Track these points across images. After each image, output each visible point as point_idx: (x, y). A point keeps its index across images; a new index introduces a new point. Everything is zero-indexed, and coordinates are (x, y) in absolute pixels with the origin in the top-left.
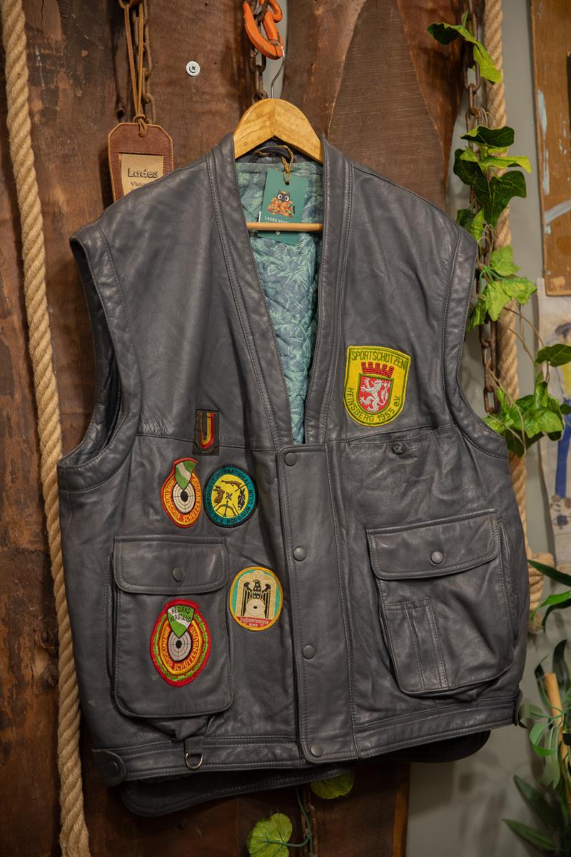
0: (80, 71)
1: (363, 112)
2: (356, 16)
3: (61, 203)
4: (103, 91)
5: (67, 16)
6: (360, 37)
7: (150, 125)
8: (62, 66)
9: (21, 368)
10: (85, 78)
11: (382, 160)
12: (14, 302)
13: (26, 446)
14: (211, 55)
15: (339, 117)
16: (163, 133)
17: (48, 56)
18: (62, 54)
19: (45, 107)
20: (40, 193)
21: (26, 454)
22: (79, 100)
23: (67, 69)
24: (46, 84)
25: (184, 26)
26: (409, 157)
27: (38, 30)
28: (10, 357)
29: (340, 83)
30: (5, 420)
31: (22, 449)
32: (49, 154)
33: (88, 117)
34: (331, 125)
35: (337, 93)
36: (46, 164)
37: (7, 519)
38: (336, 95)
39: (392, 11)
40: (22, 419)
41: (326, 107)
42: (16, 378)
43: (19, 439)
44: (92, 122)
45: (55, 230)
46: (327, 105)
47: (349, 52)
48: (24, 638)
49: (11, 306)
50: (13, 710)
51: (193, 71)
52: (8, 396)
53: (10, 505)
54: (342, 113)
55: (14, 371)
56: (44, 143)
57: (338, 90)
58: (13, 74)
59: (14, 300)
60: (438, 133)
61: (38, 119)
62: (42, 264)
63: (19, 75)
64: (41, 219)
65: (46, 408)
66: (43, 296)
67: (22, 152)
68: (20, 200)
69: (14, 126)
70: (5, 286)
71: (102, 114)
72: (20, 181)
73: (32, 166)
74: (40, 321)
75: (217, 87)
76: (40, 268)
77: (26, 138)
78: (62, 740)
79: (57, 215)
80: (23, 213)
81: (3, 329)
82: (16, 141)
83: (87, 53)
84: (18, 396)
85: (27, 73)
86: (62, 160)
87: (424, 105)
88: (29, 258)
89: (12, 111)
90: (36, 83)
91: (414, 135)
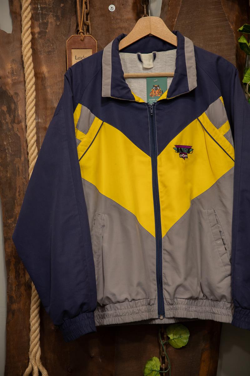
0: (59, 13)
1: (191, 23)
3: (45, 72)
4: (70, 22)
7: (86, 35)
8: (51, 11)
9: (25, 146)
10: (62, 16)
12: (23, 117)
13: (25, 180)
14: (121, 1)
15: (178, 25)
16: (92, 38)
17: (45, 8)
18: (51, 6)
19: (41, 31)
20: (34, 68)
21: (25, 184)
22: (58, 27)
23: (53, 13)
24: (42, 20)
26: (216, 43)
28: (20, 141)
29: (179, 9)
30: (17, 168)
31: (23, 182)
32: (41, 51)
33: (62, 34)
36: (40, 56)
37: (16, 212)
38: (177, 15)
40: (24, 168)
41: (173, 21)
42: (22, 150)
43: (22, 177)
44: (63, 36)
45: (42, 85)
46: (173, 20)
48: (21, 265)
49: (22, 119)
50: (16, 296)
51: (112, 9)
52: (19, 158)
53: (18, 206)
54: (180, 23)
55: (22, 147)
56: (39, 46)
57: (179, 12)
58: (23, 17)
59: (23, 115)
60: (233, 30)
61: (36, 36)
62: (33, 100)
63: (26, 17)
64: (34, 80)
65: (31, 163)
66: (33, 114)
67: (26, 51)
68: (25, 72)
69: (23, 39)
70: (19, 110)
71: (69, 32)
72: (25, 64)
73: (30, 56)
74: (31, 125)
75: (124, 16)
76: (32, 102)
77: (28, 44)
78: (31, 311)
79: (43, 78)
80: (26, 78)
81: (18, 129)
82: (23, 46)
83: (63, 5)
84: (23, 158)
85: (30, 15)
86: (47, 53)
87: (225, 17)
88: (27, 97)
89: (23, 33)
90: (37, 20)
91: (219, 32)
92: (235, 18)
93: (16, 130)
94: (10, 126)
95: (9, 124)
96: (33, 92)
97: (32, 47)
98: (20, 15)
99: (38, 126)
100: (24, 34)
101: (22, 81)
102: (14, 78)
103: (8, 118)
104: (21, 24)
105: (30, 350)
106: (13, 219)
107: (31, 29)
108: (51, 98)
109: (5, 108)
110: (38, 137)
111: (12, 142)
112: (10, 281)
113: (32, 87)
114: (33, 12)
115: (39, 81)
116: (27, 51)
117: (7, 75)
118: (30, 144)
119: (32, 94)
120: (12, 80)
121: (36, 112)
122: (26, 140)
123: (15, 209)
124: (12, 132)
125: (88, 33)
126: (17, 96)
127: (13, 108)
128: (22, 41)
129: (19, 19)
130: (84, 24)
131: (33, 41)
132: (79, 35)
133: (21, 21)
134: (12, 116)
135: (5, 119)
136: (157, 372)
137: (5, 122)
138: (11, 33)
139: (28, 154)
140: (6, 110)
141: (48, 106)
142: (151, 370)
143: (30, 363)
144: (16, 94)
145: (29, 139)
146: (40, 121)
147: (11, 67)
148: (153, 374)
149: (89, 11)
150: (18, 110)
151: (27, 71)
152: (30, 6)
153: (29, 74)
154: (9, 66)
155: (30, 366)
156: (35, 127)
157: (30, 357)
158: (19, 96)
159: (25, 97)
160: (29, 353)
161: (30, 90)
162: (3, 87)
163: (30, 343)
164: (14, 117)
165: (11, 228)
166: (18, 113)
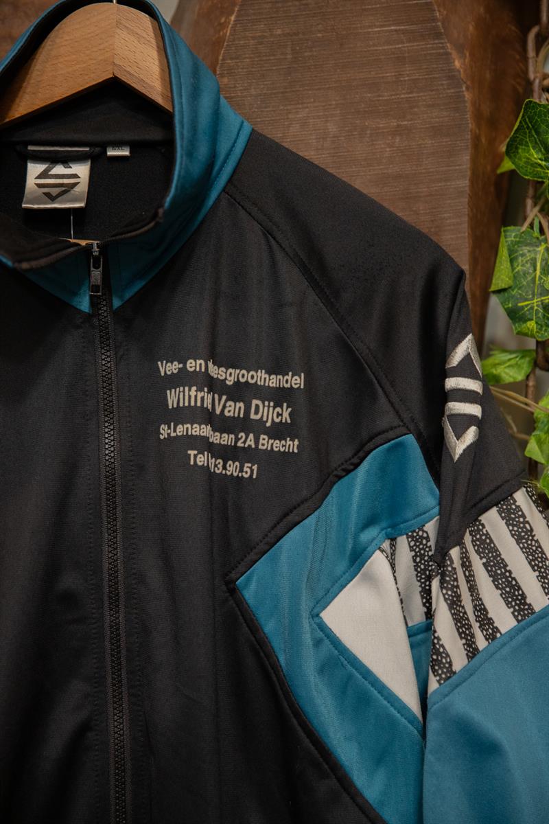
1: (296, 34)
11: (332, 128)
15: (242, 42)
26: (394, 123)
34: (223, 60)
41: (220, 24)
46: (223, 20)
54: (248, 34)
60: (462, 76)
87: (434, 20)
91: (406, 78)
92: (471, 28)
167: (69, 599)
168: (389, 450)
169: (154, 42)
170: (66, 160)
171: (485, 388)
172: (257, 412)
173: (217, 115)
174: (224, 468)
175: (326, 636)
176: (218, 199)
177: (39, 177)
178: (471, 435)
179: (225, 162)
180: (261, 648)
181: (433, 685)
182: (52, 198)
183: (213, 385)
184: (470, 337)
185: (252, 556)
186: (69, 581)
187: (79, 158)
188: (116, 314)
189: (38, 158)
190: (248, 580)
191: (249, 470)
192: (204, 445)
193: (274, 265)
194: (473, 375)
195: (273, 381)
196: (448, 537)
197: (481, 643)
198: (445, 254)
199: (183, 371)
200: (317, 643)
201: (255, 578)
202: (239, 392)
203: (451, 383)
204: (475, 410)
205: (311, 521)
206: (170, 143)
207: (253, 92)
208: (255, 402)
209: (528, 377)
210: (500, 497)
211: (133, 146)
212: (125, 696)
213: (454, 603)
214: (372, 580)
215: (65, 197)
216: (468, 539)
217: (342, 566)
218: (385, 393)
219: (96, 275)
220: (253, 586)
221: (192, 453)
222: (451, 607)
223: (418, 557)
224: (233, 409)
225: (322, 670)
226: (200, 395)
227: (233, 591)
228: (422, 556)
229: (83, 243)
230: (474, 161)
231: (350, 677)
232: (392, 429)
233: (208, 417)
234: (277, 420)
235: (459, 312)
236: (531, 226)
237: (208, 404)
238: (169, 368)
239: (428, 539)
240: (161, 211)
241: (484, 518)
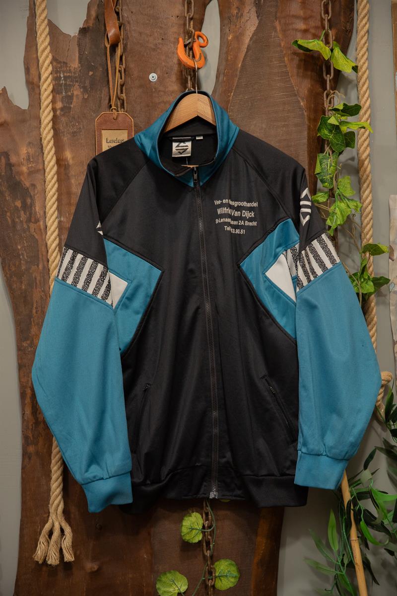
0: (87, 83)
1: (252, 98)
2: (249, 39)
3: (69, 159)
4: (101, 95)
5: (82, 53)
6: (251, 52)
7: (120, 113)
8: (77, 82)
9: (44, 251)
10: (91, 88)
11: (264, 126)
12: (42, 215)
13: (43, 294)
14: (164, 69)
15: (235, 101)
16: (127, 116)
17: (69, 77)
18: (77, 75)
19: (64, 106)
20: (56, 153)
22: (85, 100)
23: (80, 83)
24: (66, 92)
25: (149, 53)
26: (283, 123)
27: (64, 62)
28: (38, 245)
29: (237, 81)
30: (34, 279)
31: (41, 296)
32: (64, 132)
33: (90, 109)
34: (230, 107)
35: (234, 87)
36: (62, 138)
37: (33, 333)
38: (234, 88)
39: (273, 34)
40: (42, 279)
41: (228, 96)
42: (40, 256)
43: (40, 290)
44: (92, 112)
45: (66, 174)
46: (229, 94)
47: (243, 61)
49: (40, 217)
50: (33, 436)
51: (153, 79)
52: (36, 266)
53: (35, 326)
54: (237, 99)
55: (40, 252)
56: (62, 126)
57: (235, 85)
58: (42, 90)
59: (42, 213)
60: (304, 107)
61: (58, 112)
62: (55, 194)
63: (46, 90)
64: (55, 168)
65: (52, 273)
66: (55, 211)
67: (45, 132)
68: (45, 159)
69: (43, 118)
70: (37, 206)
71: (99, 108)
72: (44, 149)
73: (51, 139)
74: (51, 226)
75: (168, 87)
76: (53, 196)
77: (48, 124)
78: (53, 455)
79: (67, 166)
80: (45, 166)
81: (35, 229)
82: (43, 126)
83: (92, 73)
84: (41, 266)
85: (51, 87)
86: (72, 135)
87: (294, 90)
88: (47, 190)
89: (42, 110)
90: (59, 93)
91: (286, 109)
92: (306, 92)
93: (32, 230)
94: (25, 226)
95: (24, 223)
96: (54, 184)
97: (53, 128)
98: (39, 87)
99: (60, 226)
100: (44, 111)
101: (40, 170)
102: (30, 165)
103: (23, 216)
104: (40, 98)
105: (51, 502)
106: (29, 342)
107: (52, 105)
108: (77, 190)
109: (18, 204)
110: (60, 240)
111: (27, 246)
112: (26, 418)
113: (53, 178)
114: (54, 82)
115: (62, 170)
116: (47, 133)
117: (22, 162)
118: (50, 250)
119: (53, 187)
120: (28, 168)
121: (59, 208)
122: (46, 244)
123: (31, 329)
124: (27, 233)
125: (123, 109)
126: (34, 189)
127: (29, 203)
128: (41, 120)
129: (37, 92)
130: (118, 98)
131: (55, 120)
132: (111, 112)
133: (40, 94)
134: (28, 213)
135: (19, 217)
136: (198, 531)
137: (19, 221)
138: (27, 108)
139: (48, 261)
140: (20, 206)
141: (72, 201)
142: (190, 528)
143: (50, 518)
144: (33, 185)
145: (49, 243)
146: (62, 219)
147: (26, 152)
148: (194, 533)
149: (124, 82)
150: (35, 207)
151: (46, 158)
152: (51, 76)
153: (49, 162)
154: (24, 151)
155: (50, 521)
156: (56, 228)
157: (50, 511)
158: (37, 188)
159: (45, 189)
160: (50, 506)
161: (50, 182)
162: (16, 177)
163: (51, 493)
164: (30, 214)
165: (27, 352)
166: (35, 209)
167: (192, 271)
168: (284, 224)
169: (209, 105)
170: (184, 141)
171: (312, 203)
172: (244, 214)
173: (229, 126)
174: (235, 231)
175: (267, 279)
176: (230, 151)
177: (176, 147)
178: (308, 218)
179: (232, 140)
180: (248, 284)
181: (298, 290)
182: (181, 153)
183: (231, 207)
184: (307, 188)
185: (245, 257)
186: (192, 266)
187: (188, 140)
188: (201, 187)
189: (176, 141)
190: (244, 264)
191: (243, 232)
192: (229, 224)
193: (247, 170)
194: (308, 200)
195: (249, 205)
196: (302, 248)
197: (312, 278)
198: (299, 164)
199: (222, 203)
200: (265, 281)
201: (246, 263)
202: (239, 209)
203: (302, 203)
204: (309, 210)
205: (261, 245)
206: (216, 134)
207: (239, 116)
208: (243, 211)
209: (327, 200)
210: (317, 236)
211: (204, 136)
212: (209, 298)
213: (303, 266)
214: (280, 263)
215: (184, 153)
216: (308, 249)
217: (272, 259)
218: (283, 207)
219: (196, 176)
220: (245, 265)
221: (226, 227)
222: (302, 268)
223: (294, 255)
224: (237, 214)
225: (266, 289)
226: (227, 210)
227: (239, 267)
228: (295, 255)
229: (191, 166)
230: (308, 133)
231: (275, 291)
232: (285, 217)
233: (230, 216)
234: (250, 216)
235: (304, 181)
236: (326, 153)
237: (229, 212)
238: (218, 202)
239: (296, 250)
240: (215, 158)
241: (312, 243)
